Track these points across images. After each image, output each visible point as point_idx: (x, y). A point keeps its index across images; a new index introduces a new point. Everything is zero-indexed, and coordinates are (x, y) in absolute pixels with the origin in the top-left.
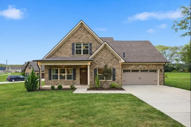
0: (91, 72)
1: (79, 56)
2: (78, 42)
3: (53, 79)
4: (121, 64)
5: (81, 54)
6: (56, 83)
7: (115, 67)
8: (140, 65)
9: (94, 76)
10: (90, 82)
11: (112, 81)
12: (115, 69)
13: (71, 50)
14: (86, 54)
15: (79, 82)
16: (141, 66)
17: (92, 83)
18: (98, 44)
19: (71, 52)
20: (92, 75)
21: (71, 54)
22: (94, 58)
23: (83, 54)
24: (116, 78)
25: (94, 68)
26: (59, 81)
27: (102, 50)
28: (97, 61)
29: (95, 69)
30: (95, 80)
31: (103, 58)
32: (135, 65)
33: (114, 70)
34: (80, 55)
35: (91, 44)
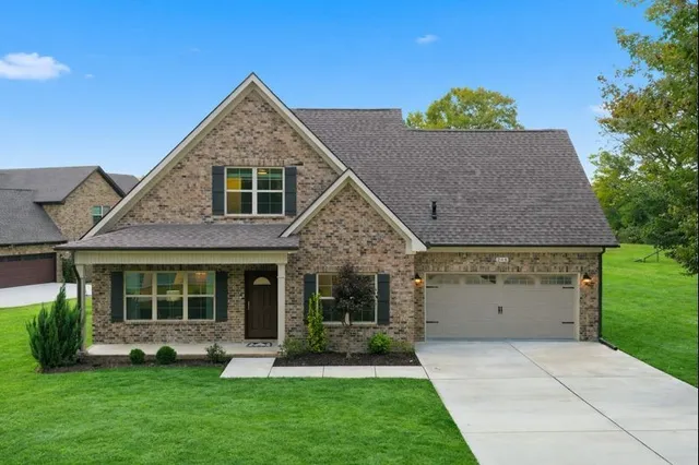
0: (290, 291)
1: (241, 222)
2: (239, 161)
3: (128, 318)
4: (412, 259)
5: (251, 212)
6: (144, 334)
7: (388, 268)
8: (503, 255)
9: (302, 307)
10: (288, 331)
11: (375, 323)
12: (387, 276)
13: (209, 194)
14: (273, 212)
15: (241, 330)
16: (505, 260)
17: (294, 333)
18: (321, 172)
19: (210, 203)
20: (294, 302)
21: (209, 211)
22: (305, 230)
23: (259, 212)
24: (392, 312)
25: (302, 271)
26: (157, 324)
27: (335, 200)
28: (315, 246)
29: (307, 276)
30: (306, 322)
31: (342, 231)
32: (477, 254)
33: (385, 280)
34: (247, 215)
35: (292, 173)
